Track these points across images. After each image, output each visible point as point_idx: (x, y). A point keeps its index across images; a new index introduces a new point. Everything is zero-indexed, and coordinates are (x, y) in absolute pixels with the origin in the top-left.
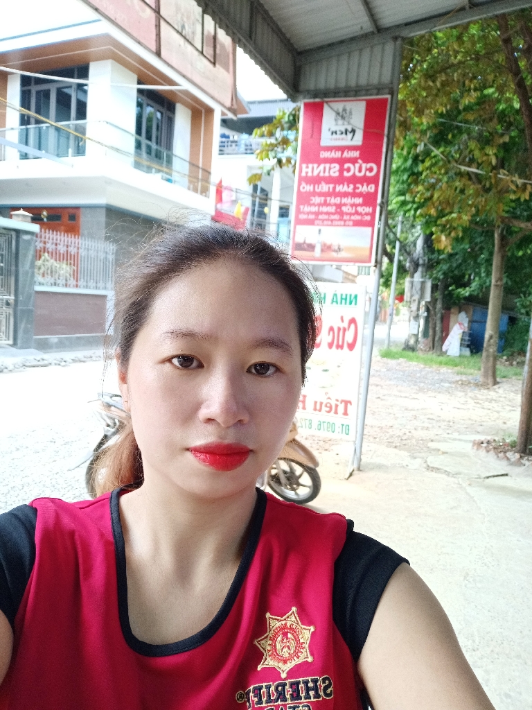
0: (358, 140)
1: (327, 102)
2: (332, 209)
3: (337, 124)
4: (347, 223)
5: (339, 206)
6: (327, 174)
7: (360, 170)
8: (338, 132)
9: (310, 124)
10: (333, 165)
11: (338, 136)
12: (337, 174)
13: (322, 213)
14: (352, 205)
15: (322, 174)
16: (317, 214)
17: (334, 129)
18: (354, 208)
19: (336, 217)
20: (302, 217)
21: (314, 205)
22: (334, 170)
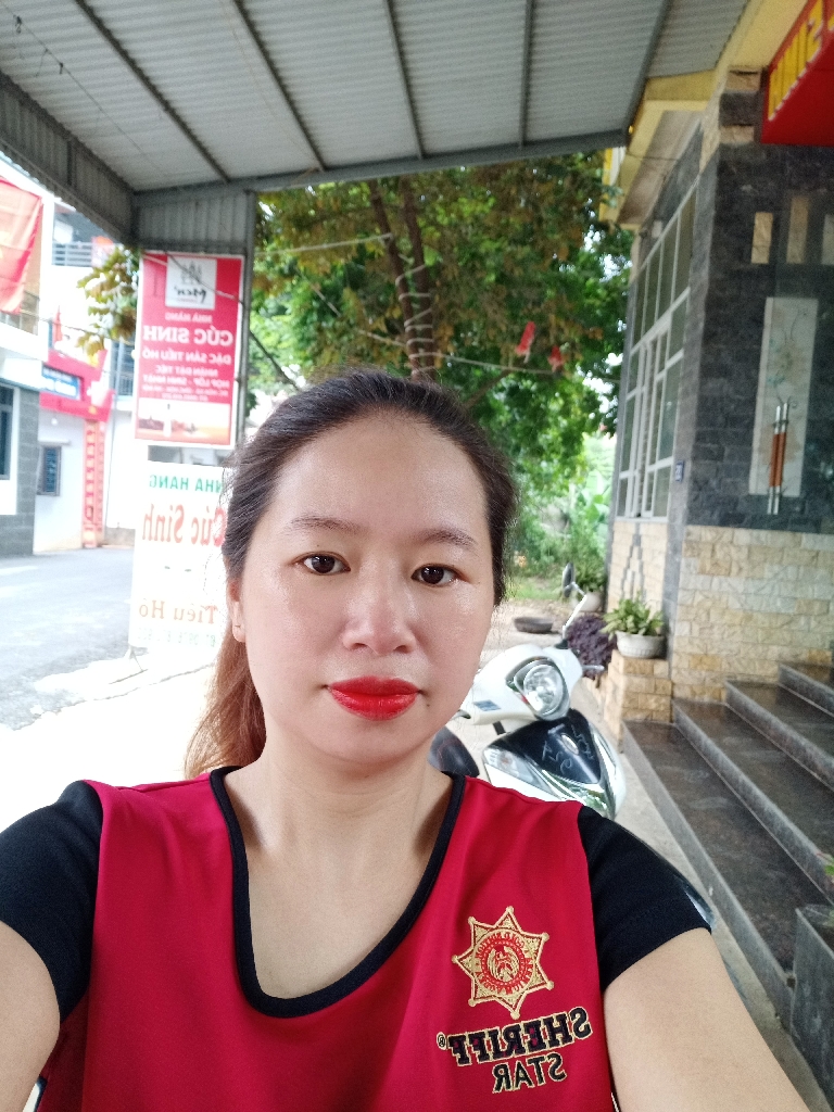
0: (210, 302)
1: (172, 256)
2: (183, 381)
3: (184, 283)
4: (202, 398)
5: (190, 378)
6: (175, 340)
7: (214, 338)
8: (186, 292)
9: (152, 280)
10: (182, 330)
11: (187, 297)
12: (186, 341)
13: (170, 385)
14: (207, 378)
15: (168, 339)
16: (165, 386)
17: (181, 287)
18: (208, 381)
19: (188, 390)
20: (146, 388)
21: (161, 375)
22: (183, 336)
